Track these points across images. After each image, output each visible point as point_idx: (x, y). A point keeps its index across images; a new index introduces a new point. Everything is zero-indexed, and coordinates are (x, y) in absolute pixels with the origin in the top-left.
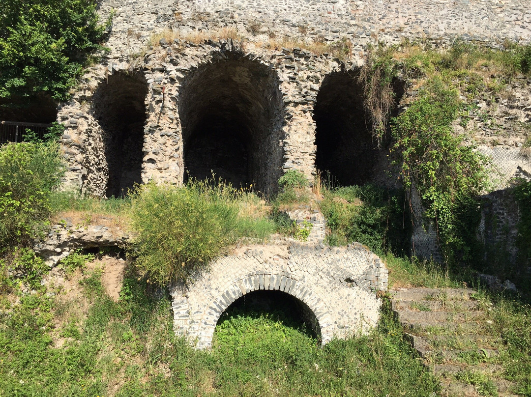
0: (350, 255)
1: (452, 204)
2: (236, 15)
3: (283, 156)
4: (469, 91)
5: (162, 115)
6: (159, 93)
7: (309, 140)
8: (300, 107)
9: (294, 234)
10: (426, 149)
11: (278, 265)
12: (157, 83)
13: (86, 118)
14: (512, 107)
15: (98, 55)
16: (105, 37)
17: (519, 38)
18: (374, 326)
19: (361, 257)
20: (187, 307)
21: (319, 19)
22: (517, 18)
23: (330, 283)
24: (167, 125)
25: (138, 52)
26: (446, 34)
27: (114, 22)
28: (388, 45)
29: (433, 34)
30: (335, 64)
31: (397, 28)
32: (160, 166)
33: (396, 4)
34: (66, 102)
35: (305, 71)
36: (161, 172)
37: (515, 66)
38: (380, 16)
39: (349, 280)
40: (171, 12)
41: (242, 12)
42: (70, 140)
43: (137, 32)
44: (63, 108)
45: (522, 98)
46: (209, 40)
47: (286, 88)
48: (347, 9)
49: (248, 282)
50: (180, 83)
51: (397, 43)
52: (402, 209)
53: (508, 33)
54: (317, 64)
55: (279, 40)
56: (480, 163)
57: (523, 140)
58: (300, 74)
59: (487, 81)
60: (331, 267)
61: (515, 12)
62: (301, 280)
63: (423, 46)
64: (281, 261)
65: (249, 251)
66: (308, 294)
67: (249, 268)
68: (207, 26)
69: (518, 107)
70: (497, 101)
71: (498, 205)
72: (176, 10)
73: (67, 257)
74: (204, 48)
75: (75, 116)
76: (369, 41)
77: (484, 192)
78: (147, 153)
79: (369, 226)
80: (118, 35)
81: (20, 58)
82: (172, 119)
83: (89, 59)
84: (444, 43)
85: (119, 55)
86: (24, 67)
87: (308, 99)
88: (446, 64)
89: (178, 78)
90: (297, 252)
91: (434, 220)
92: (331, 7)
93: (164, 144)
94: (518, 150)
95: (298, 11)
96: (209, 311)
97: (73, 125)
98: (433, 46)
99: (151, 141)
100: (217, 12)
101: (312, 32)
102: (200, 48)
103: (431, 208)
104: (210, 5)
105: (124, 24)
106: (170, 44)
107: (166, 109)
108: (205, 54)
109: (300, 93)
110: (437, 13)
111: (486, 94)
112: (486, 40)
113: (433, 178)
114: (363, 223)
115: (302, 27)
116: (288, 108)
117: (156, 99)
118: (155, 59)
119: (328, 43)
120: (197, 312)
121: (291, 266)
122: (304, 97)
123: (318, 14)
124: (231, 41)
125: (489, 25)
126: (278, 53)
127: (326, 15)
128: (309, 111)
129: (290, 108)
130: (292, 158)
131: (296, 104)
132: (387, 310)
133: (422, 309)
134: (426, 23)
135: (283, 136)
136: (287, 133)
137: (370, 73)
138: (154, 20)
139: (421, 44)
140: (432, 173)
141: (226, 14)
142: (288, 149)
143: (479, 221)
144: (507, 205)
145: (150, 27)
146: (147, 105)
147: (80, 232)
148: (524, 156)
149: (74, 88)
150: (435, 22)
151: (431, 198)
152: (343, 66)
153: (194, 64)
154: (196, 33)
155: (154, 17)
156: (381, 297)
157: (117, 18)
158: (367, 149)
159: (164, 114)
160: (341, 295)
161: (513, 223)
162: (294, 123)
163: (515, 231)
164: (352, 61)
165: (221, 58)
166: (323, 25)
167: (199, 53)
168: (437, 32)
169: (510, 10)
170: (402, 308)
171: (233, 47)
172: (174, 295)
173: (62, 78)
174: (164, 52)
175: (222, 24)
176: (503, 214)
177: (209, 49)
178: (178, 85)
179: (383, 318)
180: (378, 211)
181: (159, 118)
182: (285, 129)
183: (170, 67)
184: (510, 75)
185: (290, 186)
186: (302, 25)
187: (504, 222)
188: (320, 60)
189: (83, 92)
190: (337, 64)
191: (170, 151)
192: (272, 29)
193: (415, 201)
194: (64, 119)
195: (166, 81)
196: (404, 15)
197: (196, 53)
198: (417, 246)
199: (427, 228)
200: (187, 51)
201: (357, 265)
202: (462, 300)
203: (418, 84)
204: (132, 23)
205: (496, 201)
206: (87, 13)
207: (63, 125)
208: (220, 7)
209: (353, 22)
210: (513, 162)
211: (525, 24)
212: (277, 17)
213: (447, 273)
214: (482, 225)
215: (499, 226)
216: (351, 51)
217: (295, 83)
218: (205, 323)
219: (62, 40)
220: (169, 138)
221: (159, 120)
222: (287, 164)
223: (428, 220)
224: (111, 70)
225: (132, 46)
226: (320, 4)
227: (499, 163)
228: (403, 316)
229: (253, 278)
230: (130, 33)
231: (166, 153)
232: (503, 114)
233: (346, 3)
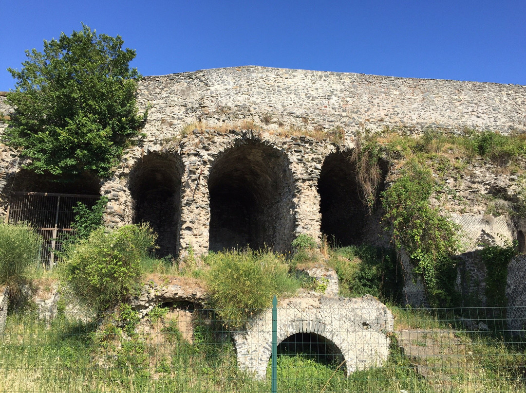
0: (365, 304)
1: (435, 262)
2: (252, 109)
3: (295, 222)
4: (439, 170)
5: (197, 191)
6: (194, 173)
7: (315, 209)
8: (307, 183)
9: (315, 288)
10: (412, 219)
11: (312, 313)
12: (192, 165)
13: (125, 191)
14: (474, 183)
15: (135, 139)
16: (142, 125)
17: (475, 126)
18: (386, 360)
19: (373, 306)
20: (246, 347)
21: (317, 112)
22: (473, 110)
23: (351, 326)
24: (201, 199)
25: (170, 137)
26: (418, 123)
27: (149, 112)
28: (373, 131)
29: (407, 123)
30: (332, 147)
31: (379, 118)
32: (195, 233)
33: (377, 99)
34: (108, 178)
35: (310, 154)
36: (196, 238)
37: (473, 150)
38: (366, 109)
39: (365, 324)
40: (197, 106)
41: (256, 107)
42: (113, 210)
43: (169, 121)
44: (105, 183)
45: (481, 175)
46: (233, 130)
47: (295, 167)
48: (339, 104)
49: (291, 327)
50: (210, 165)
51: (379, 130)
52: (395, 266)
53: (467, 121)
54: (319, 148)
55: (287, 128)
56: (453, 229)
57: (484, 209)
58: (306, 156)
59: (453, 162)
60: (351, 314)
61: (471, 105)
62: (330, 324)
63: (400, 133)
64: (314, 310)
65: (291, 302)
66: (335, 335)
67: (291, 316)
68: (229, 118)
69: (478, 182)
70: (462, 178)
71: (470, 264)
72: (202, 104)
73: (152, 310)
74: (229, 137)
75: (116, 190)
76: (358, 129)
77: (458, 253)
78: (185, 222)
79: (368, 280)
80: (153, 123)
81: (73, 142)
82: (204, 194)
83: (127, 142)
84: (417, 130)
85: (153, 139)
86: (76, 150)
87: (314, 176)
88: (420, 148)
89: (209, 160)
90: (326, 303)
91: (422, 275)
92: (327, 102)
93: (199, 214)
94: (481, 216)
95: (301, 105)
96: (263, 350)
97: (116, 198)
98: (408, 132)
99: (188, 212)
100: (236, 106)
101: (313, 122)
102: (226, 137)
103: (419, 266)
104: (231, 101)
105: (158, 114)
106: (202, 133)
107: (200, 186)
108: (230, 141)
109: (307, 171)
110: (410, 107)
111: (453, 172)
112: (450, 128)
113: (418, 242)
114: (363, 277)
115: (305, 118)
116: (297, 183)
117: (192, 178)
118: (189, 145)
119: (326, 130)
120: (254, 351)
121: (322, 313)
122: (310, 174)
123: (317, 108)
124: (251, 131)
125: (452, 115)
126: (288, 140)
127: (323, 108)
128: (314, 185)
129: (299, 183)
130: (302, 224)
131: (304, 181)
132: (395, 347)
133: (420, 345)
134: (402, 114)
135: (293, 206)
136: (297, 203)
137: (360, 154)
138: (183, 111)
139: (399, 131)
140: (417, 238)
141: (244, 108)
142: (299, 217)
143: (456, 276)
144: (476, 264)
145: (180, 117)
146: (184, 182)
147: (163, 290)
148: (486, 221)
149: (115, 166)
150: (409, 113)
151: (418, 258)
152: (338, 148)
153: (222, 150)
154: (221, 123)
155: (183, 109)
156: (390, 337)
157: (152, 109)
158: (356, 212)
159: (198, 190)
160: (360, 336)
161: (482, 277)
162: (303, 195)
163: (484, 284)
164: (345, 144)
165: (242, 143)
166: (321, 116)
167: (225, 140)
168: (411, 122)
169: (467, 103)
170: (406, 345)
171: (252, 136)
172: (236, 338)
173: (107, 159)
174: (197, 140)
175: (241, 116)
176: (474, 270)
177: (232, 137)
178: (209, 166)
179: (392, 353)
180: (374, 268)
181: (194, 193)
182: (295, 200)
183: (203, 152)
184: (470, 157)
185: (302, 248)
186: (304, 116)
187: (475, 277)
188: (321, 145)
189: (122, 169)
190: (334, 147)
191: (203, 220)
192: (281, 120)
193: (404, 259)
194: (107, 192)
195: (199, 163)
196: (384, 108)
197: (223, 140)
198: (409, 297)
199: (416, 281)
200: (216, 139)
201: (370, 312)
202: (449, 338)
203: (399, 165)
204: (165, 114)
205: (468, 261)
206: (129, 106)
207: (107, 198)
208: (239, 102)
209: (344, 114)
210: (478, 226)
211: (480, 115)
212: (284, 110)
213: (436, 317)
214: (459, 279)
215: (471, 280)
216: (344, 136)
217: (302, 164)
218: (261, 360)
219: (108, 129)
220: (203, 209)
221: (194, 194)
222: (298, 229)
223: (416, 275)
224: (146, 151)
225: (165, 132)
226: (318, 100)
227: (467, 227)
228: (407, 351)
229: (294, 324)
230: (163, 121)
231: (201, 222)
232: (467, 188)
233: (338, 99)
